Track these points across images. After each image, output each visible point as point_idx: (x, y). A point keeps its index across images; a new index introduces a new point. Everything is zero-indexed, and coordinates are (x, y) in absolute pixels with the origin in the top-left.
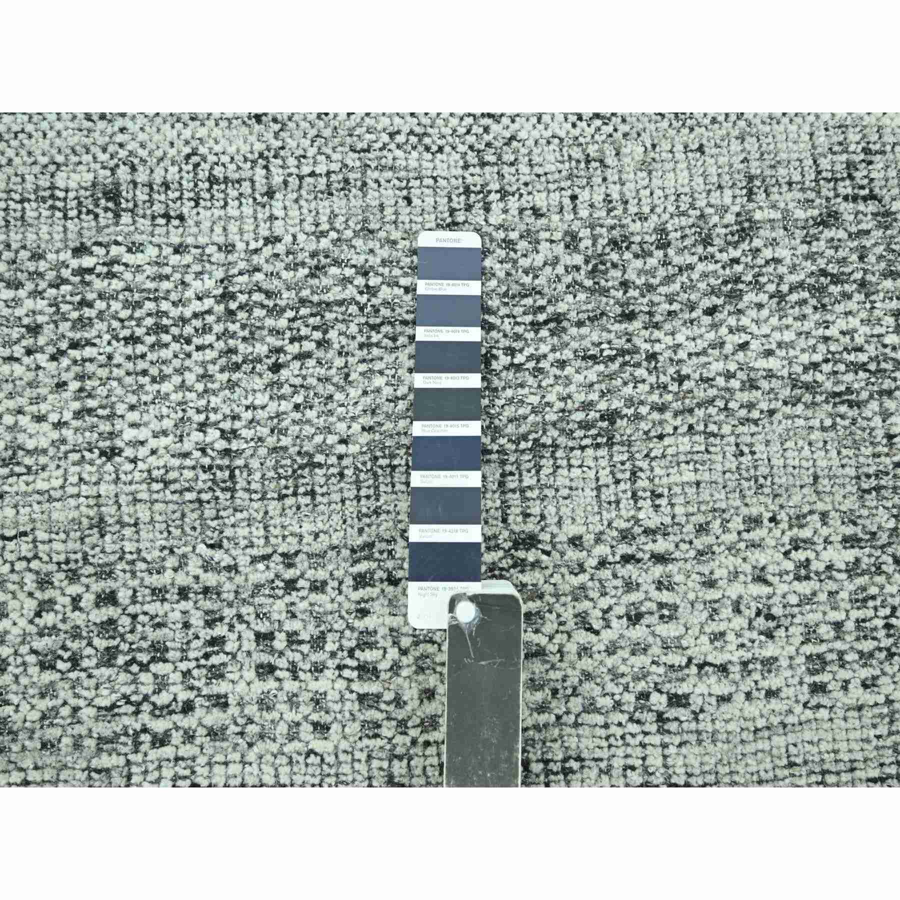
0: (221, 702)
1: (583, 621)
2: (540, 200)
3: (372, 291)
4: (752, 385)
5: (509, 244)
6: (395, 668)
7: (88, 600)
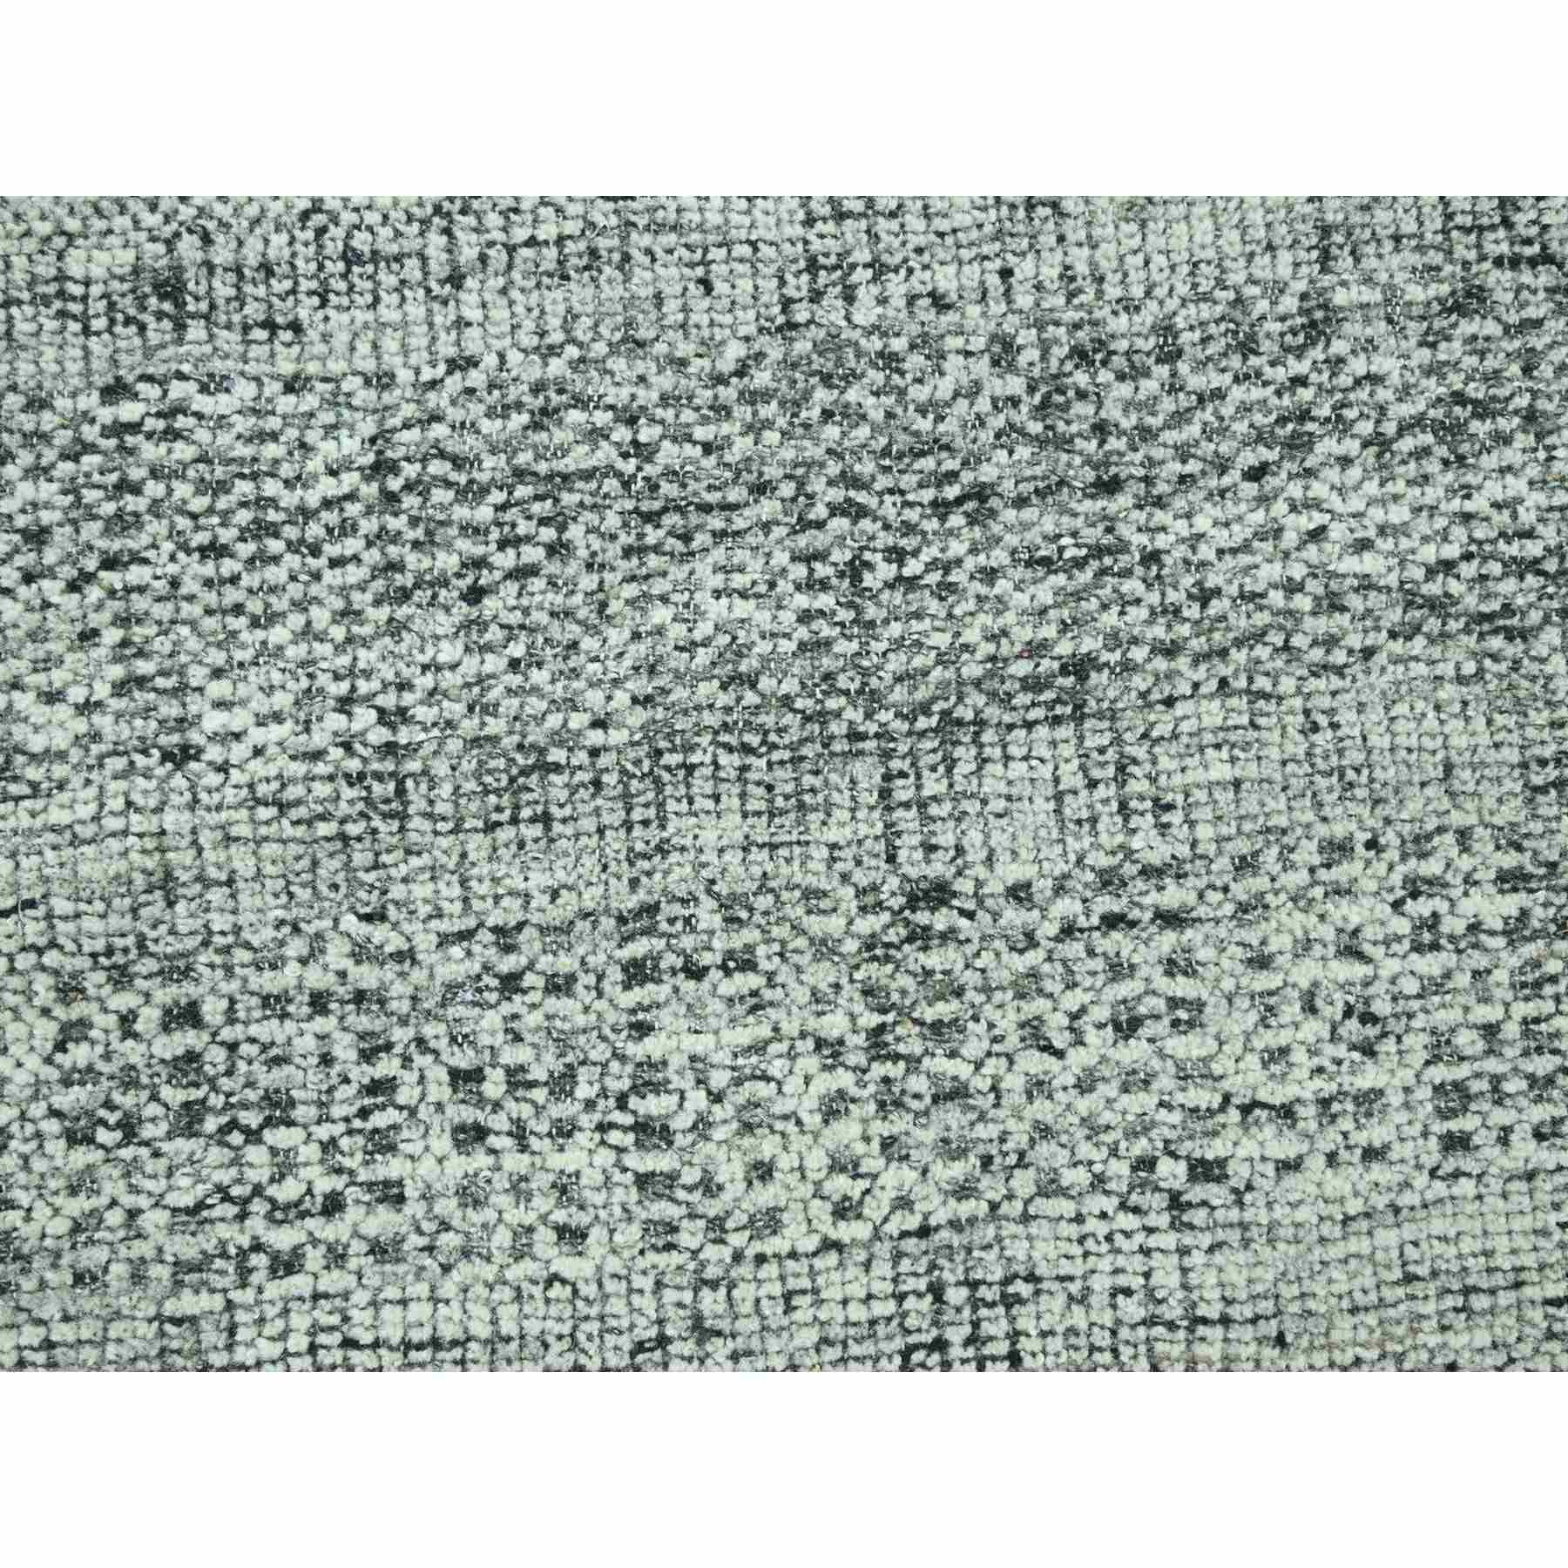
0: (391, 1193)
1: (1035, 1035)
2: (945, 280)
3: (643, 451)
4: (1332, 603)
5: (890, 361)
6: (702, 1126)
7: (148, 1019)
